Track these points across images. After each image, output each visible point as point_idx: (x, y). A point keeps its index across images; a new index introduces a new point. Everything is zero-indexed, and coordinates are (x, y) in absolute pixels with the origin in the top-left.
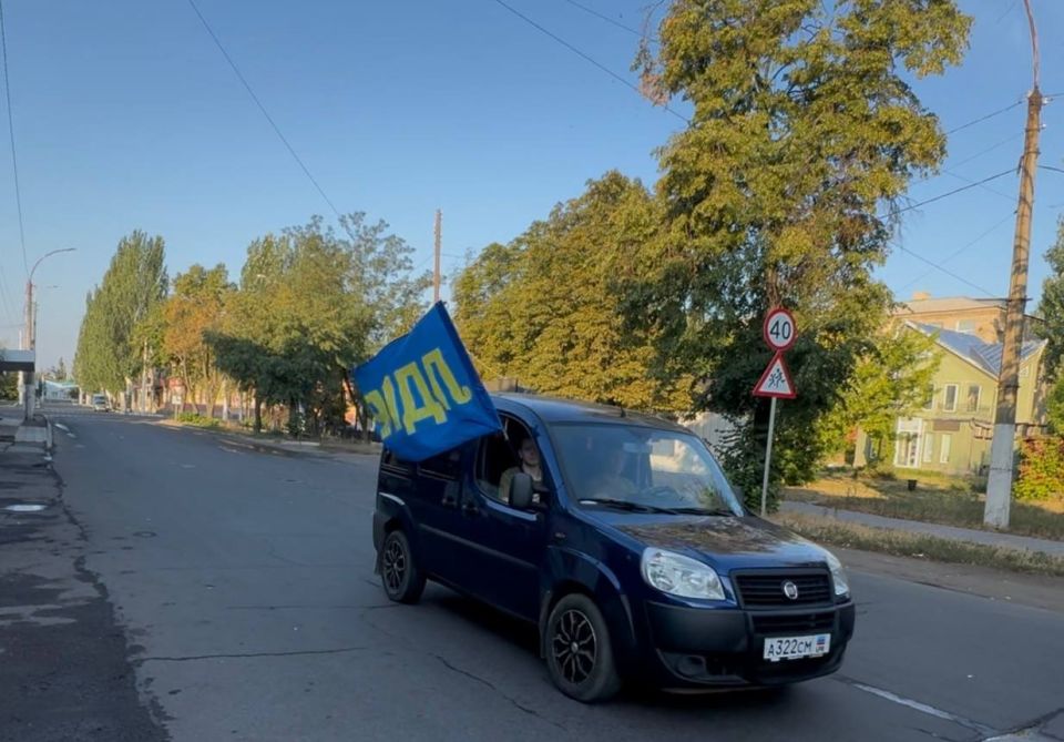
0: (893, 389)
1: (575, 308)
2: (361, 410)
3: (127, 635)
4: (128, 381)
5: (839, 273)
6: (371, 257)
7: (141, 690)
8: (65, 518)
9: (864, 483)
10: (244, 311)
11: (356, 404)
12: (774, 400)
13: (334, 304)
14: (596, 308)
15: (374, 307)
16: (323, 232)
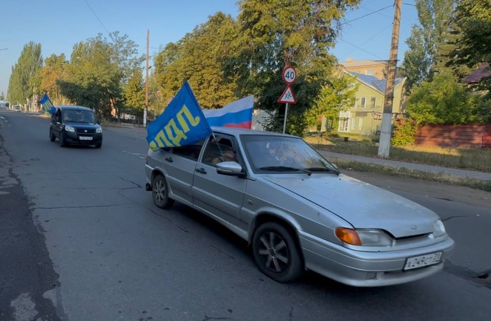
0: (338, 99)
1: (203, 68)
2: (117, 110)
3: (29, 199)
4: (28, 100)
5: (314, 51)
6: (122, 49)
7: (34, 220)
8: (5, 153)
9: (325, 138)
10: (72, 72)
11: (115, 108)
12: (287, 104)
13: (107, 68)
14: (212, 68)
15: (123, 69)
16: (103, 39)
